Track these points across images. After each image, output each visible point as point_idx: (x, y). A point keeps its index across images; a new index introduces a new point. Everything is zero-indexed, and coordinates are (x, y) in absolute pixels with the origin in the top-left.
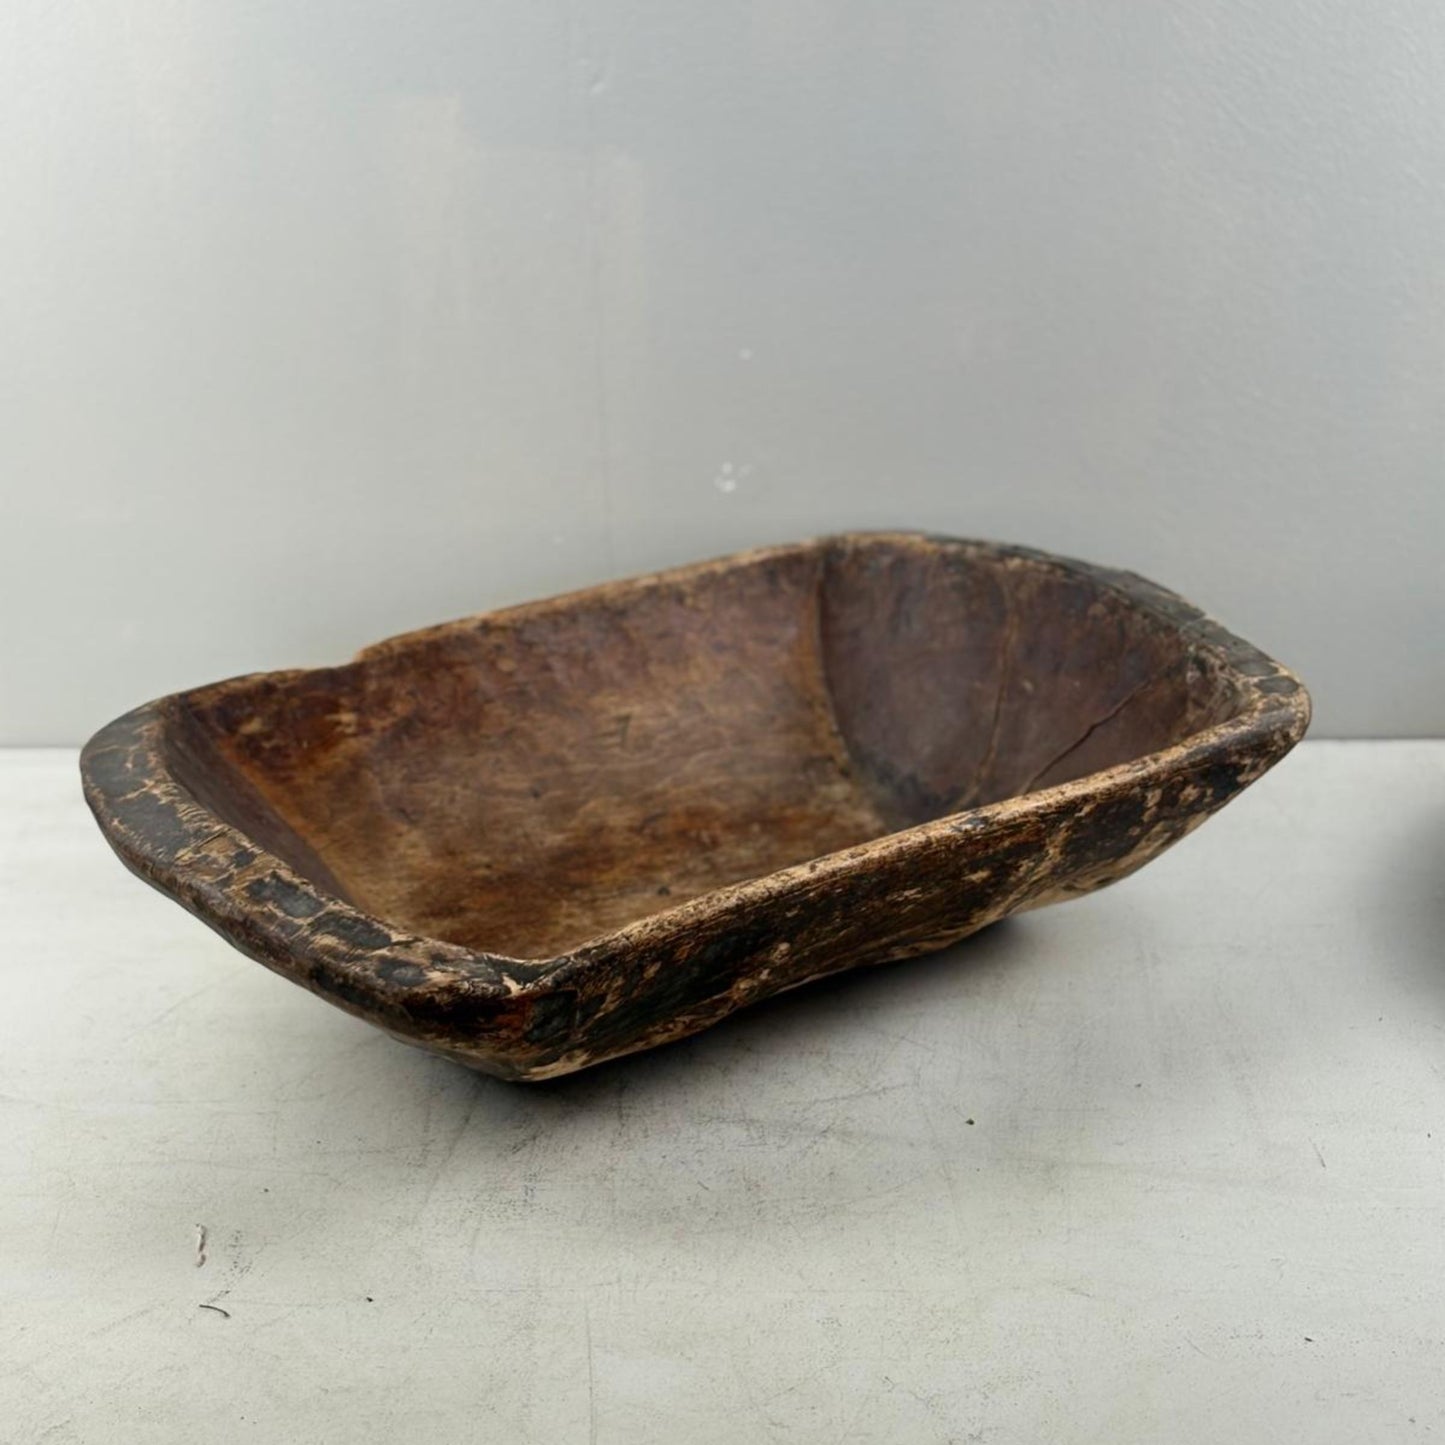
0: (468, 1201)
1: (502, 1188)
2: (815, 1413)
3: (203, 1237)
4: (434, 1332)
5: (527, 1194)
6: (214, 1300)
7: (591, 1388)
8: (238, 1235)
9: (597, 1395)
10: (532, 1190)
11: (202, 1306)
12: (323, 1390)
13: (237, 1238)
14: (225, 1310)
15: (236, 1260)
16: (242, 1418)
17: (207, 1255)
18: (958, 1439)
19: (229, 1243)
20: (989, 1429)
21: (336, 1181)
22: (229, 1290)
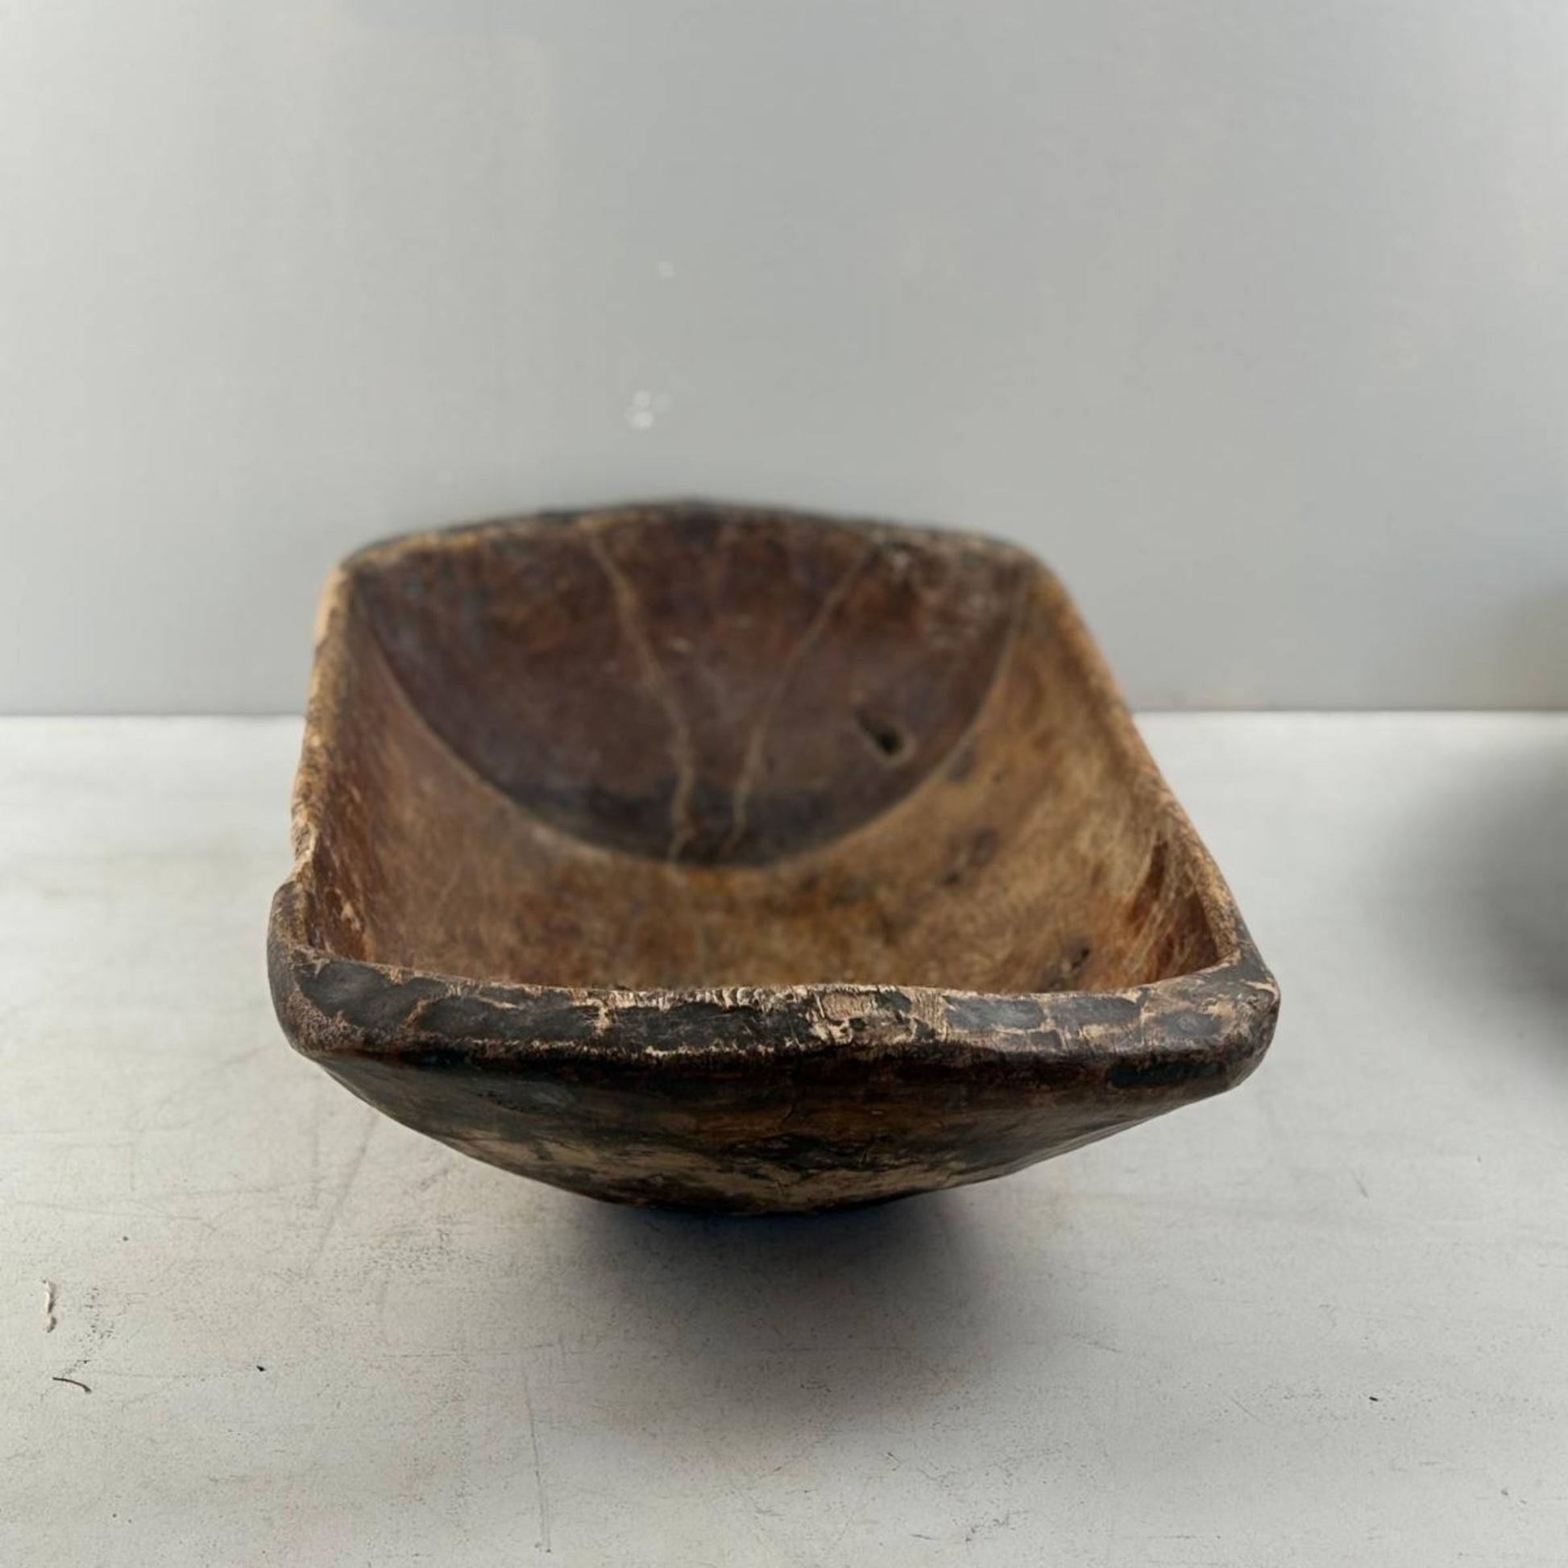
0: (372, 1248)
1: (411, 1233)
2: (808, 1498)
3: (52, 1296)
4: (341, 1406)
5: (442, 1239)
6: (71, 1371)
7: (537, 1473)
8: (95, 1293)
9: (545, 1481)
10: (447, 1235)
11: (55, 1379)
12: (211, 1480)
13: (93, 1297)
14: (86, 1384)
15: (93, 1322)
16: (115, 1516)
17: (58, 1317)
18: (983, 1526)
19: (85, 1301)
20: (1018, 1513)
21: (209, 1226)
22: (87, 1358)
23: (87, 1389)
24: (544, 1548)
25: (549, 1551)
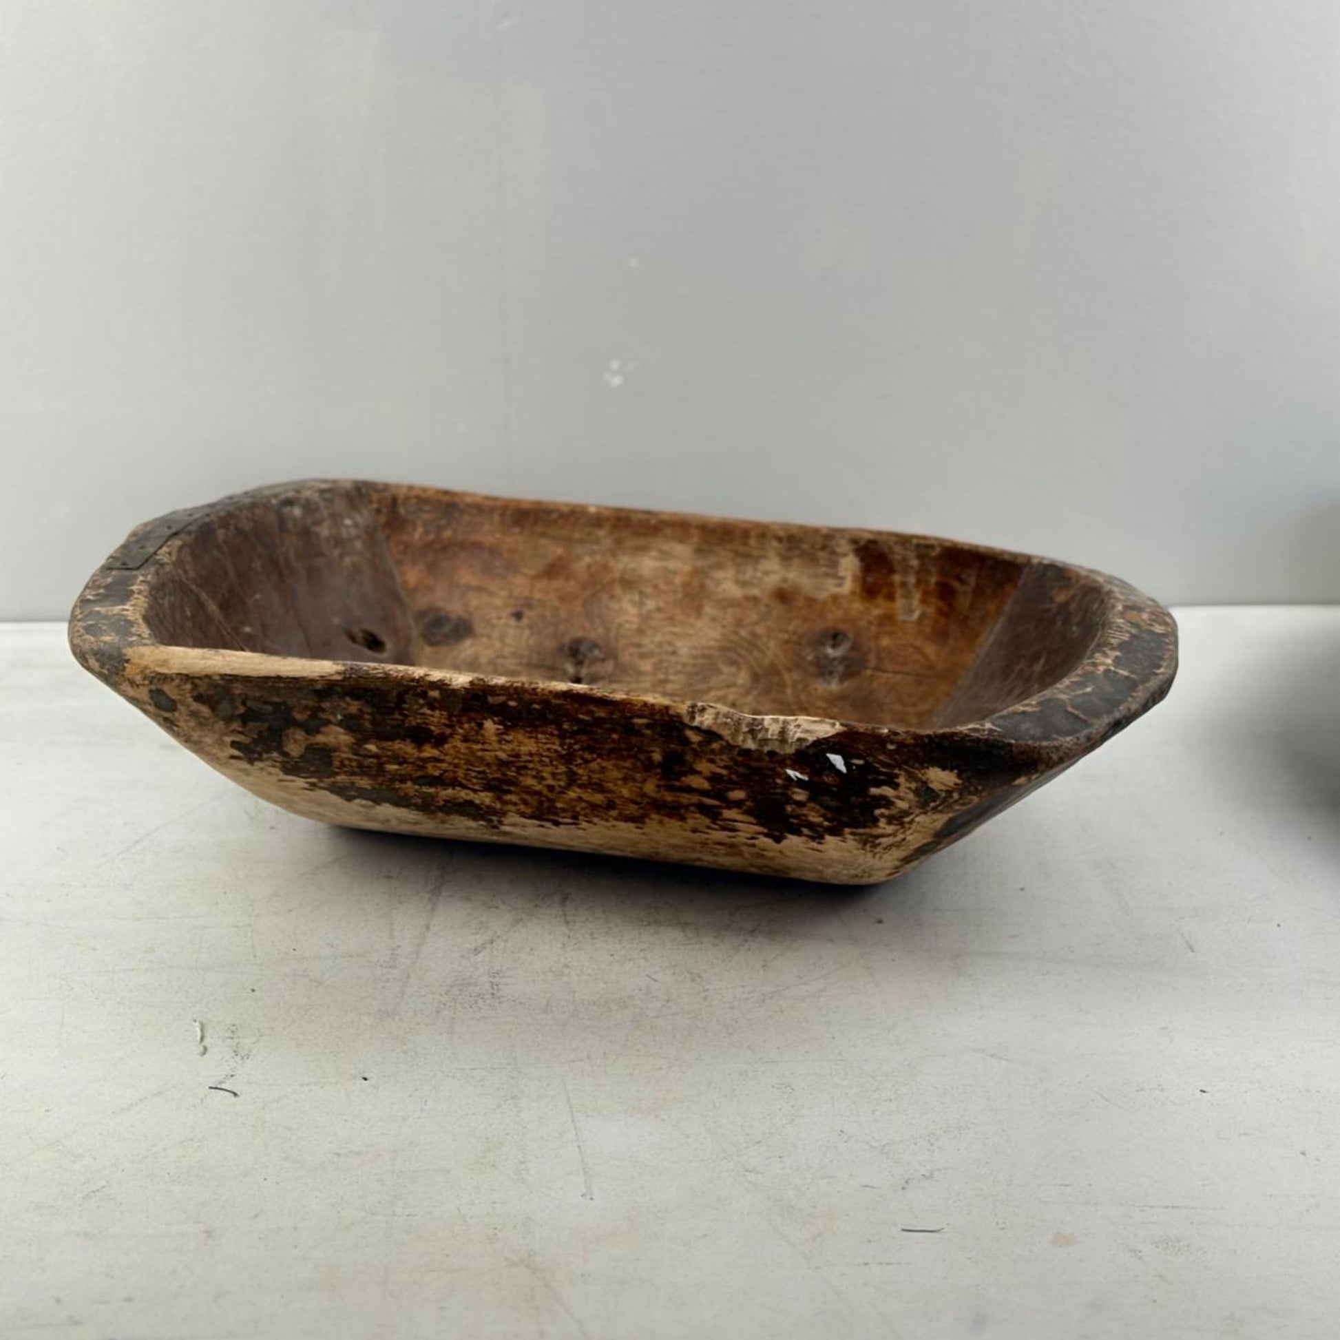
0: (441, 995)
1: (469, 984)
2: (782, 1162)
3: (202, 1030)
4: (427, 1103)
5: (493, 988)
6: (221, 1082)
7: (579, 1147)
8: (234, 1028)
9: (585, 1152)
10: (497, 985)
11: (211, 1088)
12: (335, 1154)
13: (233, 1032)
14: (233, 1091)
15: (235, 1049)
16: (265, 1179)
17: (208, 1046)
18: (913, 1179)
19: (226, 1035)
20: (939, 1170)
21: (316, 981)
22: (233, 1073)
23: (235, 1094)
24: (588, 1197)
25: (592, 1199)
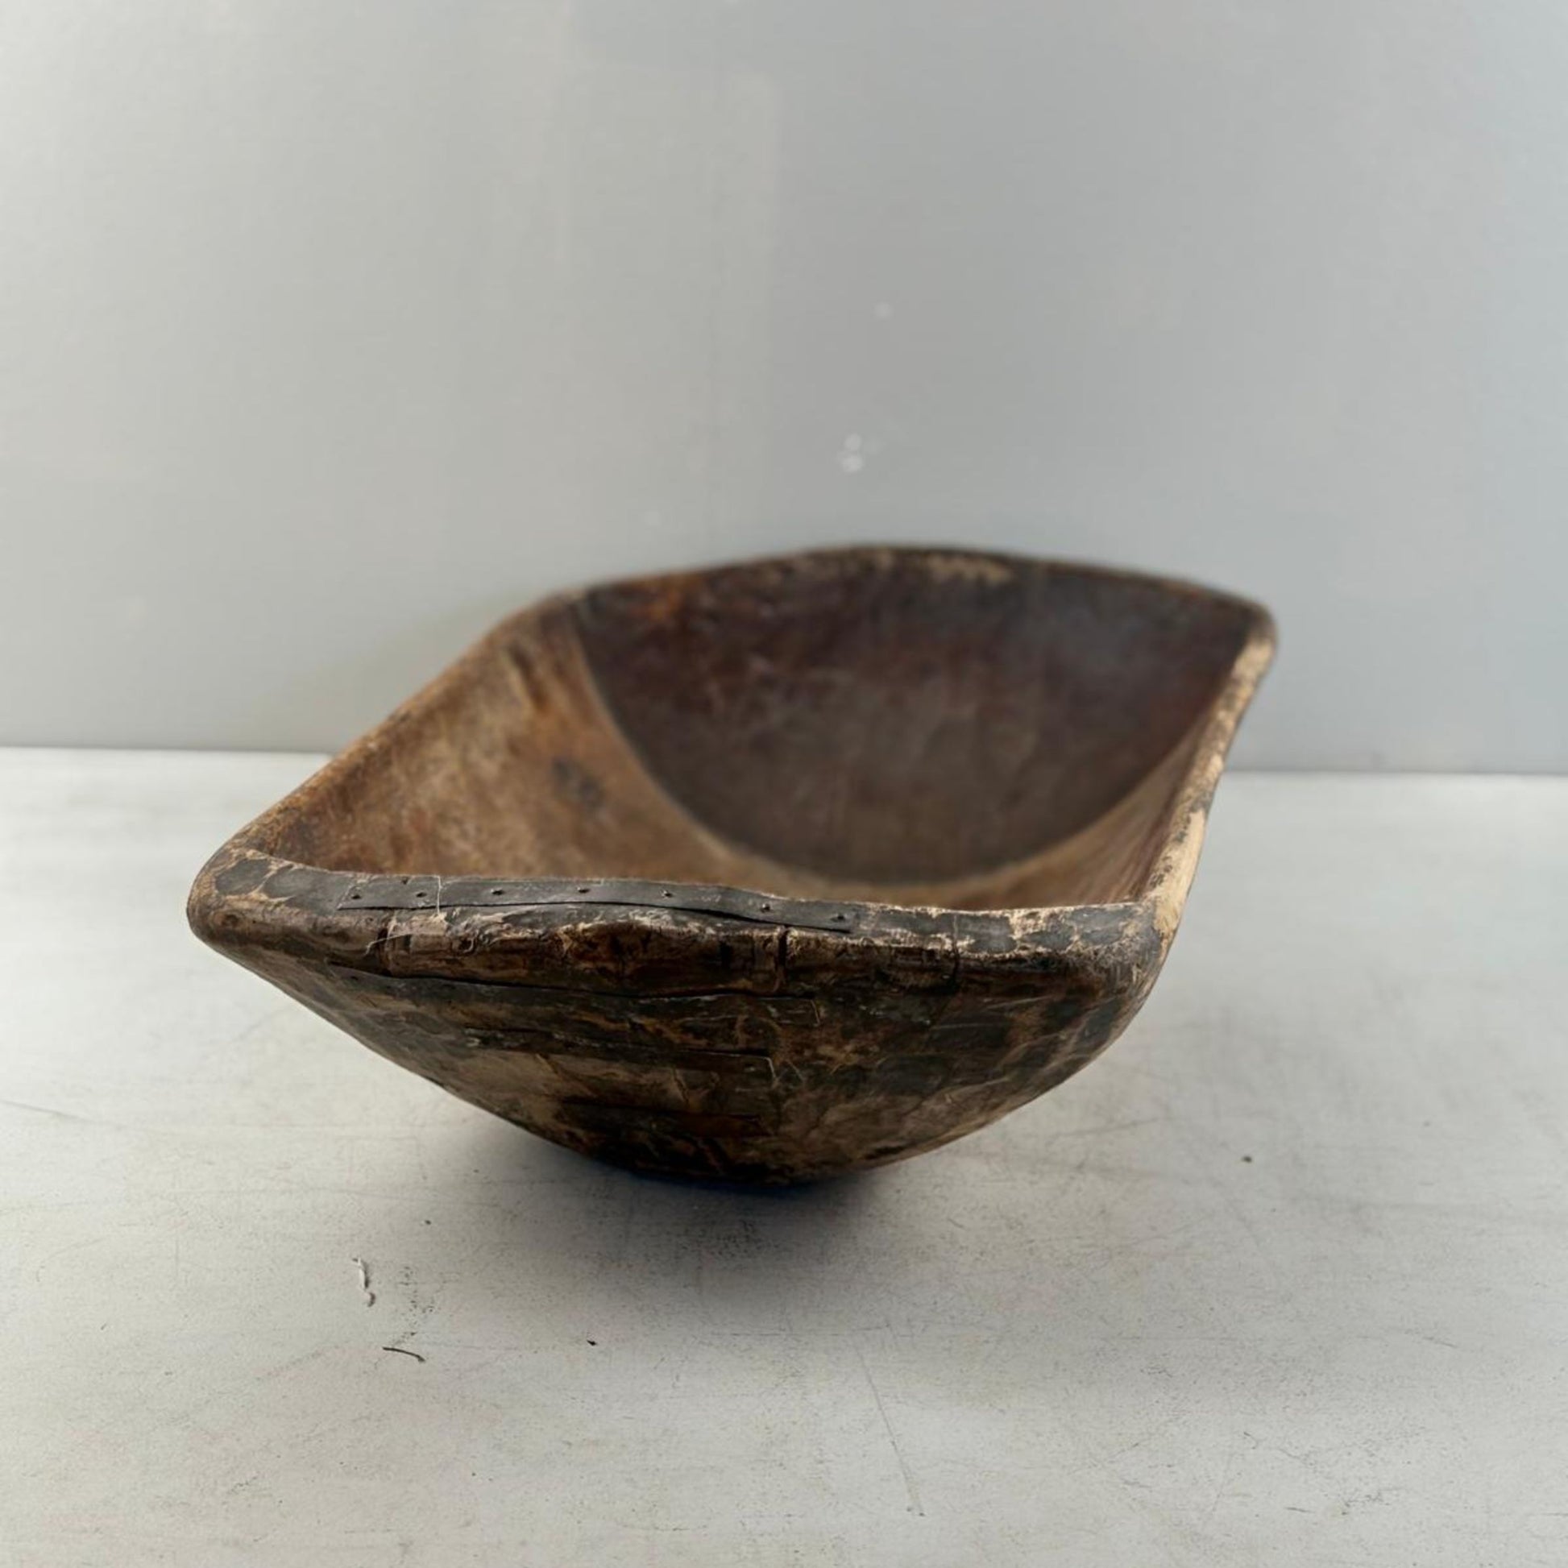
0: (678, 1236)
1: (714, 1223)
2: (1173, 1472)
3: (366, 1273)
4: (680, 1378)
5: (746, 1229)
6: (399, 1342)
7: (893, 1443)
8: (409, 1272)
9: (903, 1450)
10: (751, 1225)
11: (386, 1349)
12: (564, 1442)
13: (407, 1276)
14: (417, 1353)
15: (412, 1298)
16: (474, 1474)
17: (376, 1292)
18: (1356, 1501)
19: (399, 1280)
20: (1388, 1490)
21: (510, 1212)
22: (414, 1331)
23: (420, 1359)
24: (917, 1513)
25: (922, 1515)
